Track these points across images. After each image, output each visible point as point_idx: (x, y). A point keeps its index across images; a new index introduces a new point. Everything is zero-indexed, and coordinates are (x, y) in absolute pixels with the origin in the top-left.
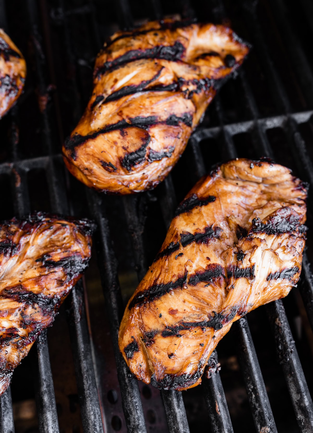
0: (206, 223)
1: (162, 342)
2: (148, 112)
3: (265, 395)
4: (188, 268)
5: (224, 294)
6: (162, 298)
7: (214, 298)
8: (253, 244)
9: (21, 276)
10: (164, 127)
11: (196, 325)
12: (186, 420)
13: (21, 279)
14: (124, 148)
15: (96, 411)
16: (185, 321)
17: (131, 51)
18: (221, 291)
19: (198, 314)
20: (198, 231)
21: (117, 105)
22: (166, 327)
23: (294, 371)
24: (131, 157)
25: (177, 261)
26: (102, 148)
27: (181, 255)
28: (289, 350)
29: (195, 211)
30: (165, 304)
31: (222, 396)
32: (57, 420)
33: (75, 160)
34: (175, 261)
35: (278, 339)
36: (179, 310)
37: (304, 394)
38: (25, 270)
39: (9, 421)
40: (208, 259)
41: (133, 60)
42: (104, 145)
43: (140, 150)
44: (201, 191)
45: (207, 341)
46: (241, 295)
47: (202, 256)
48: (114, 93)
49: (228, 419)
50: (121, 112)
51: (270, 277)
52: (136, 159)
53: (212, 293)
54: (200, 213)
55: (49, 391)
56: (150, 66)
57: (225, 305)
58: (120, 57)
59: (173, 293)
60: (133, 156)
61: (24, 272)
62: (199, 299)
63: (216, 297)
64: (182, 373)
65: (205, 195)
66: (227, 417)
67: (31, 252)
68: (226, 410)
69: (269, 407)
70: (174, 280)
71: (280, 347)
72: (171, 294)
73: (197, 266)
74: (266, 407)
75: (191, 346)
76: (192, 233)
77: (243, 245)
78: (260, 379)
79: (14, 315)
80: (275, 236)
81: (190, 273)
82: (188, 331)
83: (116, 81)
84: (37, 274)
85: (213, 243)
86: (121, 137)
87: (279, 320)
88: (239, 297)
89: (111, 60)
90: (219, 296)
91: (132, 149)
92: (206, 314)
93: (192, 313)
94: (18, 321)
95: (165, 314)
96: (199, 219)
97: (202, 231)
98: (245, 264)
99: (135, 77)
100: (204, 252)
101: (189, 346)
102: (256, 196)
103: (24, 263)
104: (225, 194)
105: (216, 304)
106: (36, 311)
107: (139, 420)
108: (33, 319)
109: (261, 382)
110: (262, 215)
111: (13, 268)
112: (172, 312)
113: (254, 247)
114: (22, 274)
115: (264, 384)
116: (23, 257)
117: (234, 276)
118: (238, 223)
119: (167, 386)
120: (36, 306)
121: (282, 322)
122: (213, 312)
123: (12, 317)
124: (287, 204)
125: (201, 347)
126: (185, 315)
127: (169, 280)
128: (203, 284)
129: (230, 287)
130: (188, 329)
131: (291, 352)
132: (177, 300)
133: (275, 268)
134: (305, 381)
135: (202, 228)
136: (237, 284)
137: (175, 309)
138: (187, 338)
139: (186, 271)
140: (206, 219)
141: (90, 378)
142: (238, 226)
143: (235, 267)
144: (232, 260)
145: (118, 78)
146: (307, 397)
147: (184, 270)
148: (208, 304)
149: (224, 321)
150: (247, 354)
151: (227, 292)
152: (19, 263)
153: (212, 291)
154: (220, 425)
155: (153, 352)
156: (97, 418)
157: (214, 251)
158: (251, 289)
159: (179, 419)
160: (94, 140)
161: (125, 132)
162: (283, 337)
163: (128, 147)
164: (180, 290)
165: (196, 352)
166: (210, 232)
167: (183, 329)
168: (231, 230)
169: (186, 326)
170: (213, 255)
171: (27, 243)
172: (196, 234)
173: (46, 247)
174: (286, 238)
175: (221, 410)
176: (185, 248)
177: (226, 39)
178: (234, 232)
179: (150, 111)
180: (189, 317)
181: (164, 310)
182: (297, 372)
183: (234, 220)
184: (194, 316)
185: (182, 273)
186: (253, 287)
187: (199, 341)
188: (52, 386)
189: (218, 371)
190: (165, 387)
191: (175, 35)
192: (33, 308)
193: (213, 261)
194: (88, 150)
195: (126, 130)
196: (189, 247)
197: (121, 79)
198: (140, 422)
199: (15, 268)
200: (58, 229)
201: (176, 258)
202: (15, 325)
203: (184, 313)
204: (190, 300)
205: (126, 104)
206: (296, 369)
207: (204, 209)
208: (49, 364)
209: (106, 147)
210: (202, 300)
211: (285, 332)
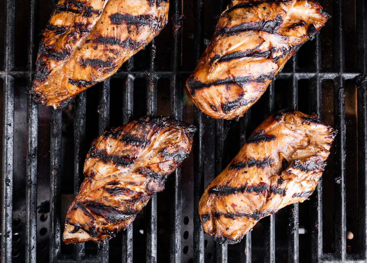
0: (265, 155)
1: (224, 220)
2: (247, 73)
3: (273, 249)
4: (248, 181)
5: (265, 201)
6: (230, 196)
7: (259, 202)
8: (290, 177)
9: (149, 161)
10: (255, 84)
11: (246, 215)
12: (227, 252)
13: (149, 162)
14: (226, 98)
15: (179, 238)
16: (239, 212)
17: (245, 23)
18: (264, 199)
19: (248, 209)
20: (260, 159)
21: (228, 65)
22: (228, 213)
23: (293, 239)
24: (229, 105)
25: (243, 175)
26: (212, 95)
27: (246, 172)
28: (294, 228)
29: (261, 144)
30: (231, 200)
31: (250, 245)
32: (156, 238)
33: (194, 97)
34: (241, 175)
35: (290, 220)
36: (237, 206)
37: (295, 253)
38: (151, 157)
39: (131, 234)
40: (261, 179)
41: (244, 30)
42: (214, 93)
43: (236, 101)
44: (267, 129)
45: (249, 224)
46: (275, 204)
47: (258, 176)
48: (227, 54)
49: (250, 257)
50: (229, 71)
51: (294, 195)
52: (232, 107)
53: (259, 200)
54: (263, 146)
55: (155, 222)
56: (255, 39)
57: (264, 208)
58: (237, 26)
59: (236, 194)
60: (231, 105)
61: (151, 158)
62: (250, 201)
63: (261, 202)
64: (231, 238)
65: (269, 134)
66: (249, 256)
67: (156, 145)
68: (250, 252)
69: (274, 255)
70: (239, 186)
71: (290, 225)
72: (235, 195)
73: (254, 181)
74: (273, 255)
75: (240, 225)
76: (256, 159)
77: (284, 176)
78: (273, 240)
79: (143, 185)
80: (305, 172)
81: (249, 185)
82: (240, 218)
83: (230, 45)
84: (158, 161)
85: (267, 169)
86: (226, 91)
87: (294, 210)
88: (274, 205)
89: (230, 27)
90: (262, 202)
91: (231, 100)
92: (252, 210)
93: (244, 209)
94: (145, 189)
95: (229, 205)
96: (262, 151)
97: (262, 160)
98: (282, 186)
99: (243, 45)
100: (260, 174)
101: (239, 225)
102: (301, 138)
103: (152, 152)
104: (282, 135)
105: (259, 206)
106: (155, 184)
107: (201, 248)
108: (153, 188)
109: (273, 242)
110: (301, 153)
111: (145, 154)
112: (233, 205)
113: (290, 179)
114: (149, 159)
115: (275, 242)
116: (151, 148)
117: (274, 192)
118: (285, 157)
119: (221, 242)
120: (156, 180)
121: (295, 211)
122: (257, 210)
123: (142, 187)
124: (319, 149)
125: (245, 227)
126: (240, 209)
127: (236, 186)
128: (254, 193)
129: (269, 198)
130: (241, 216)
131: (295, 229)
132: (238, 199)
133: (299, 191)
134: (298, 246)
135: (262, 158)
136: (275, 197)
137: (235, 204)
138: (239, 220)
139: (247, 183)
140: (266, 152)
141: (178, 220)
142: (284, 159)
143: (276, 187)
144: (275, 183)
145: (232, 43)
146: (297, 255)
147: (246, 181)
148: (255, 205)
149: (261, 216)
150: (270, 225)
151: (267, 200)
152: (149, 151)
153: (259, 198)
154: (245, 259)
155: (218, 223)
156: (179, 242)
157: (266, 174)
158: (282, 201)
159: (223, 252)
160: (208, 89)
161: (229, 87)
162: (293, 220)
163: (229, 98)
164: (241, 194)
165: (241, 229)
166: (266, 161)
167: (237, 216)
168: (280, 161)
169: (239, 215)
170: (265, 177)
171: (155, 139)
172: (258, 160)
173: (165, 143)
174: (311, 174)
175: (247, 252)
176: (249, 168)
177: (313, 10)
178: (281, 161)
179: (248, 72)
180: (242, 210)
181: (229, 203)
182: (295, 241)
183: (283, 155)
184: (246, 211)
185: (244, 183)
186: (283, 201)
187: (245, 223)
188: (156, 219)
189: (251, 231)
190: (220, 242)
191: (278, 9)
192: (154, 182)
193: (263, 181)
194: (203, 94)
195: (230, 86)
196: (252, 168)
197: (234, 45)
198: (202, 249)
199: (146, 154)
200: (173, 132)
201: (242, 173)
202: (143, 191)
203: (240, 207)
204: (245, 201)
205: (233, 66)
206: (295, 239)
207: (266, 144)
208: (156, 206)
209: (215, 95)
210: (252, 202)
211: (295, 218)
